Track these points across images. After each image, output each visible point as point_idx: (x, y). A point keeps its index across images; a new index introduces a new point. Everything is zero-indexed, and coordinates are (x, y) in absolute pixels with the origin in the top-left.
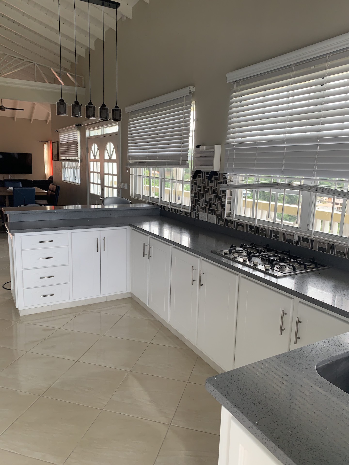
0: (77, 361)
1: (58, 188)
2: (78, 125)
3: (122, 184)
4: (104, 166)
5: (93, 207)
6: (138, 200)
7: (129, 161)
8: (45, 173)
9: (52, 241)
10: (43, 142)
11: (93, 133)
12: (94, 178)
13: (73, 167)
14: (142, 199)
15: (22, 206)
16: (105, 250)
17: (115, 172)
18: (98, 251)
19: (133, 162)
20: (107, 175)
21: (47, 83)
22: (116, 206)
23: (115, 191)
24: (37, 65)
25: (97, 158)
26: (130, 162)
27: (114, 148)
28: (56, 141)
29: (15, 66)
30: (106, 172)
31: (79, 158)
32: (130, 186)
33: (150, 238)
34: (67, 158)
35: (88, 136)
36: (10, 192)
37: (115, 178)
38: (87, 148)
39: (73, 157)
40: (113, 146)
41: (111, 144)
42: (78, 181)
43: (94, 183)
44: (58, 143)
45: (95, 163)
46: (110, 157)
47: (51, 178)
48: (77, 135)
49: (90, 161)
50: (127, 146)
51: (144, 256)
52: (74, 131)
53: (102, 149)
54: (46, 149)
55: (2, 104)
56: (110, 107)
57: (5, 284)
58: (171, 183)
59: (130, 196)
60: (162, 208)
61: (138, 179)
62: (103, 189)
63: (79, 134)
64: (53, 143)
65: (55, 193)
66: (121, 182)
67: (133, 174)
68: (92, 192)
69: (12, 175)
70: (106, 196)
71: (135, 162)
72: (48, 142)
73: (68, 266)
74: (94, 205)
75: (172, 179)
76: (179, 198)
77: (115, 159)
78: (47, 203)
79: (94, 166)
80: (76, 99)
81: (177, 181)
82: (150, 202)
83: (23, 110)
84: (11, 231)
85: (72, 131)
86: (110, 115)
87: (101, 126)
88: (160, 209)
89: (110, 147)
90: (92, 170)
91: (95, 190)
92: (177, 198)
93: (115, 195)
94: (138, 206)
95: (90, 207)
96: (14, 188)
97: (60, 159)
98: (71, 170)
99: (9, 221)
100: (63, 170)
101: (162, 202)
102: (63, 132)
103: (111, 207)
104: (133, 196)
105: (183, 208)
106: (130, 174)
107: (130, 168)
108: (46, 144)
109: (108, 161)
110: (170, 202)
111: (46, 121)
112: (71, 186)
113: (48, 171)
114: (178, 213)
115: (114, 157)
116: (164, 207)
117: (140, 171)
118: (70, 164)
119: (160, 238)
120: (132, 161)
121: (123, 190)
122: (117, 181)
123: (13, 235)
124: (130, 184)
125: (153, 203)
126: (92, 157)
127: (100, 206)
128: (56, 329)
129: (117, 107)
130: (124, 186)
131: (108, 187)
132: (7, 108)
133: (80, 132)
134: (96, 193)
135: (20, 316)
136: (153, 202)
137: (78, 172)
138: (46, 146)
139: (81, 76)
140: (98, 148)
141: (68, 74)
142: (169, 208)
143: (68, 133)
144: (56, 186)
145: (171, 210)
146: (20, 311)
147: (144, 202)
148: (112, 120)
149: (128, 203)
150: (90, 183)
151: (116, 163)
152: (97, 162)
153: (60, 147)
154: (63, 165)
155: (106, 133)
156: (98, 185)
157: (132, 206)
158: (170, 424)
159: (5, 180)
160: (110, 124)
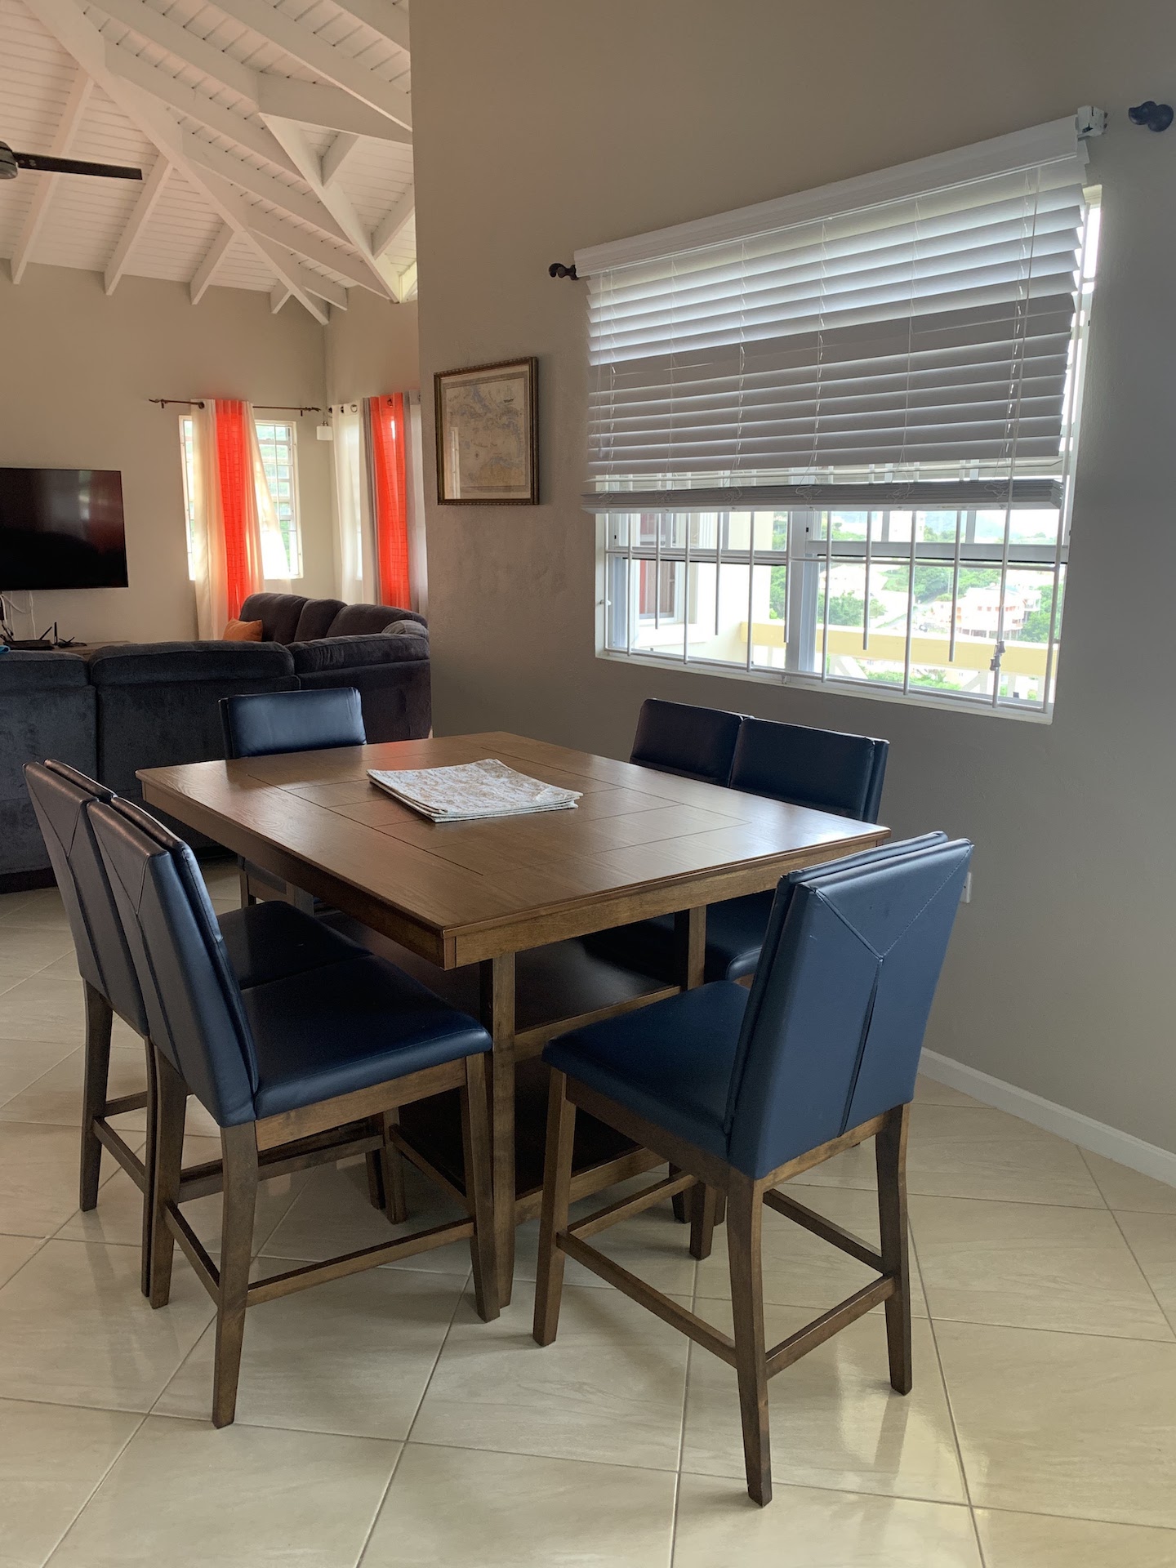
8: (192, 577)
10: (172, 404)
54: (189, 442)
72: (202, 405)
108: (190, 417)
138: (189, 428)
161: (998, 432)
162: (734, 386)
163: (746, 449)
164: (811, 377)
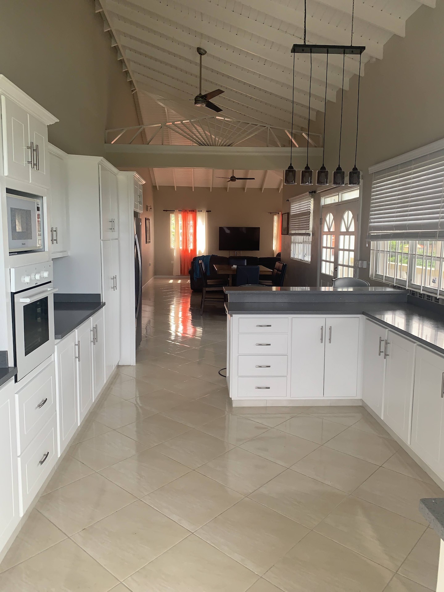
0: (288, 468)
1: (284, 266)
2: (312, 192)
3: (360, 262)
4: (340, 239)
5: (323, 289)
6: (379, 282)
7: (370, 233)
8: (274, 249)
9: (270, 326)
10: (272, 214)
11: (328, 200)
12: (326, 254)
13: (304, 242)
14: (384, 281)
15: (243, 286)
16: (330, 342)
17: (352, 247)
18: (322, 342)
19: (376, 234)
20: (343, 251)
21: (280, 146)
22: (351, 289)
23: (351, 270)
24: (270, 129)
25: (332, 230)
26: (372, 234)
27: (353, 217)
28: (286, 212)
29: (249, 131)
30: (341, 247)
31: (310, 231)
32: (370, 264)
33: (389, 331)
34: (297, 232)
35: (323, 204)
36: (234, 270)
37: (352, 254)
38: (321, 219)
39: (304, 231)
40: (352, 216)
41: (350, 212)
42: (308, 259)
43: (326, 261)
44: (288, 214)
45: (329, 236)
46: (347, 229)
47: (279, 255)
48: (311, 204)
49: (323, 235)
50: (369, 215)
51: (380, 355)
52: (307, 199)
53: (338, 219)
54: (275, 221)
55: (233, 174)
56: (347, 170)
57: (222, 369)
58: (424, 260)
59: (370, 277)
60: (411, 293)
61: (381, 255)
62: (337, 268)
63: (313, 203)
64: (283, 215)
65: (280, 273)
66: (359, 259)
67: (375, 249)
68: (323, 271)
69: (238, 252)
70: (340, 276)
71: (377, 234)
72: (278, 213)
73: (287, 356)
74: (324, 287)
75: (425, 256)
76: (435, 281)
77: (354, 230)
78: (271, 284)
79: (327, 241)
80: (307, 164)
81: (432, 259)
82: (394, 285)
83: (254, 179)
84: (230, 312)
85: (304, 200)
86: (347, 179)
87: (338, 191)
88: (408, 294)
89: (348, 216)
90: (324, 245)
91: (327, 269)
92: (431, 280)
93: (351, 275)
94: (380, 289)
95: (320, 289)
96: (239, 266)
97: (290, 233)
98: (301, 246)
99: (229, 302)
100: (292, 246)
101: (411, 285)
102: (295, 201)
103: (345, 290)
104: (373, 277)
105: (440, 295)
106: (371, 249)
107: (371, 242)
108: (276, 216)
109: (344, 234)
110: (423, 285)
111: (278, 189)
112: (300, 264)
113: (276, 246)
114: (433, 301)
115: (352, 229)
116: (414, 291)
117: (385, 245)
118: (300, 238)
119: (407, 334)
120: (374, 233)
121: (361, 269)
122: (353, 257)
123: (231, 316)
124: (370, 261)
125: (400, 287)
126: (326, 229)
127: (331, 289)
128: (269, 428)
129: (355, 169)
130: (362, 264)
131: (343, 265)
132: (238, 179)
133: (314, 200)
134: (327, 273)
135: (233, 406)
136: (399, 285)
137: (308, 247)
138: (276, 218)
139: (319, 135)
140: (334, 219)
141: (303, 134)
142: (420, 294)
143: (300, 202)
144: (282, 265)
145: (423, 296)
146: (233, 401)
147: (387, 285)
148: (349, 185)
149: (365, 286)
150: (322, 260)
151: (354, 236)
152: (331, 235)
153: (290, 219)
154: (293, 241)
155: (344, 200)
156: (331, 264)
157: (371, 289)
158: (397, 571)
159: (231, 258)
160: (347, 189)
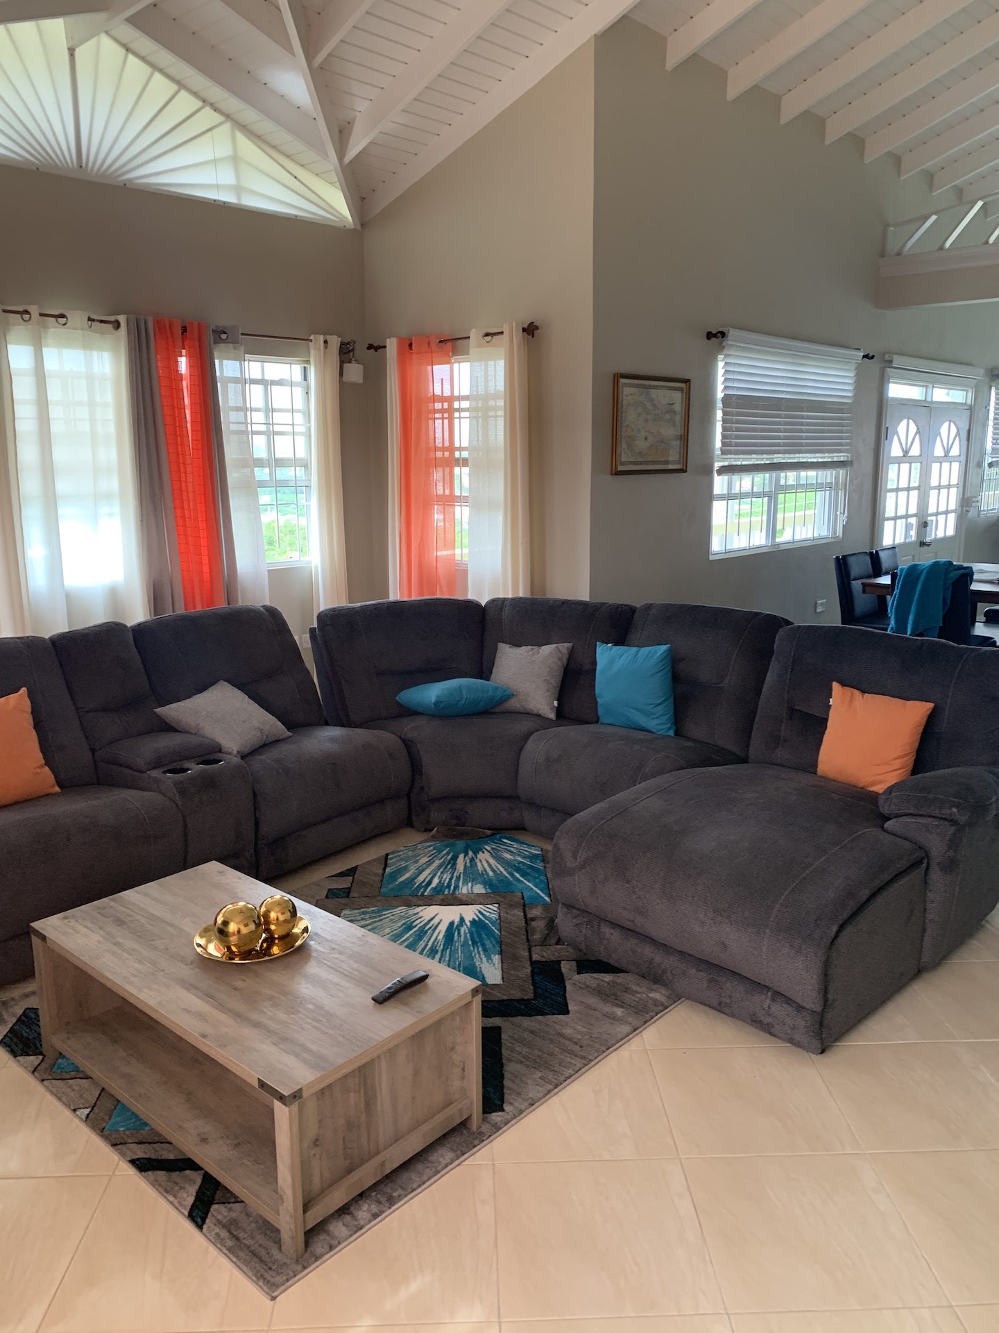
4: (931, 471)
17: (955, 480)
27: (958, 433)
30: (934, 482)
37: (956, 494)
40: (956, 430)
45: (905, 466)
46: (946, 452)
49: (891, 463)
77: (959, 454)
79: (899, 475)
87: (925, 383)
89: (949, 431)
109: (940, 460)
122: (957, 501)
126: (898, 452)
140: (918, 431)
151: (959, 465)
152: (910, 463)
161: (840, 445)
162: (779, 416)
163: (785, 445)
164: (802, 417)
